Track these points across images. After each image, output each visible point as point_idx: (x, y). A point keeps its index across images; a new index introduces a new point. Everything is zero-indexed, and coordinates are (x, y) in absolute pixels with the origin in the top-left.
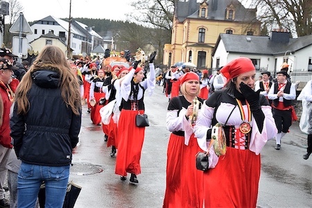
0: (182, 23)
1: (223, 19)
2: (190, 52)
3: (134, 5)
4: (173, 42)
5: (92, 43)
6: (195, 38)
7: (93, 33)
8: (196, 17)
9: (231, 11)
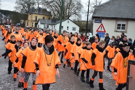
0: (31, 14)
1: (42, 14)
2: (33, 23)
3: (16, 8)
4: (28, 20)
5: (3, 19)
6: (34, 19)
7: (3, 15)
8: (34, 13)
9: (44, 12)
